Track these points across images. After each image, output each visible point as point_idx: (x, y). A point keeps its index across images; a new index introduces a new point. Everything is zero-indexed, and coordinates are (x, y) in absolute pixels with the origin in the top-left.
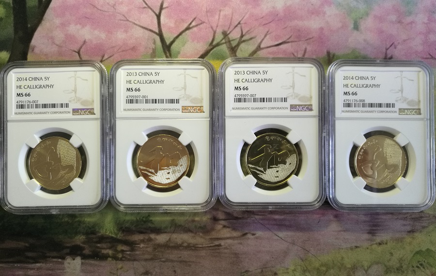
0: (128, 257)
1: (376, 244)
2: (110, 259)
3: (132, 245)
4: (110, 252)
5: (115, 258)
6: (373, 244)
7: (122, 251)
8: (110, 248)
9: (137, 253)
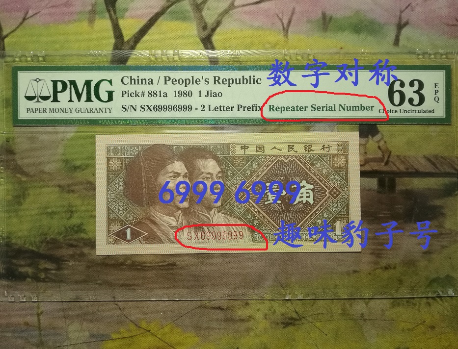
0: (53, 278)
1: (381, 268)
2: (29, 280)
3: (58, 261)
4: (30, 270)
5: (36, 278)
6: (377, 269)
7: (46, 270)
8: (29, 265)
9: (66, 272)
